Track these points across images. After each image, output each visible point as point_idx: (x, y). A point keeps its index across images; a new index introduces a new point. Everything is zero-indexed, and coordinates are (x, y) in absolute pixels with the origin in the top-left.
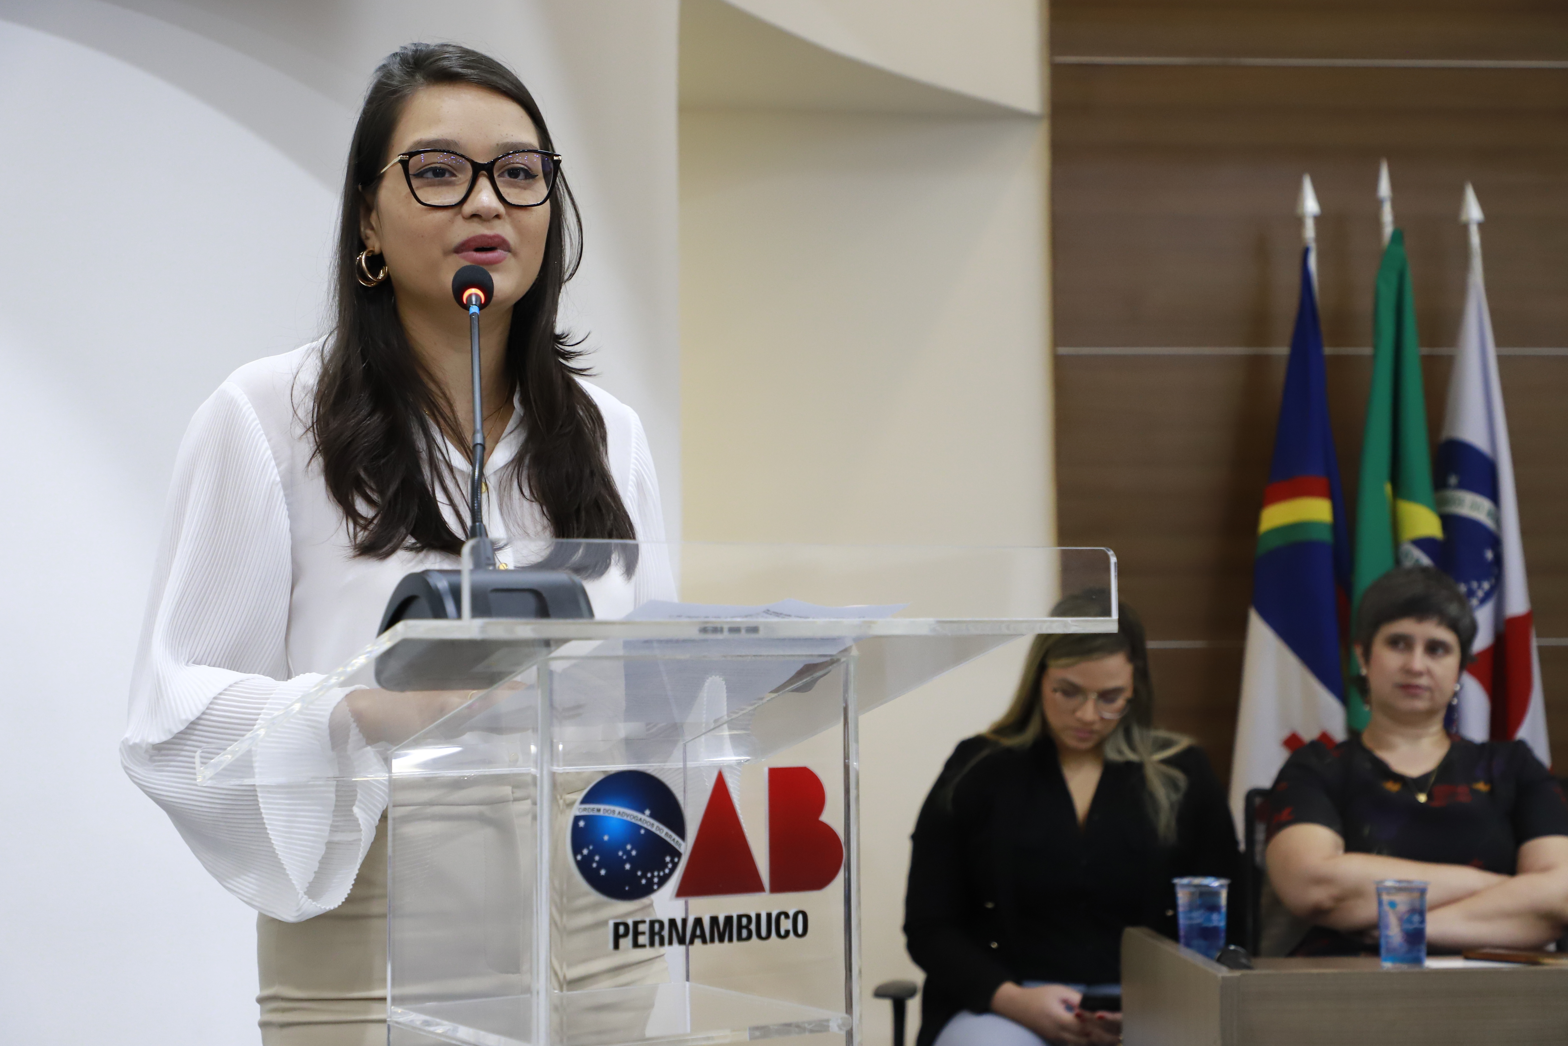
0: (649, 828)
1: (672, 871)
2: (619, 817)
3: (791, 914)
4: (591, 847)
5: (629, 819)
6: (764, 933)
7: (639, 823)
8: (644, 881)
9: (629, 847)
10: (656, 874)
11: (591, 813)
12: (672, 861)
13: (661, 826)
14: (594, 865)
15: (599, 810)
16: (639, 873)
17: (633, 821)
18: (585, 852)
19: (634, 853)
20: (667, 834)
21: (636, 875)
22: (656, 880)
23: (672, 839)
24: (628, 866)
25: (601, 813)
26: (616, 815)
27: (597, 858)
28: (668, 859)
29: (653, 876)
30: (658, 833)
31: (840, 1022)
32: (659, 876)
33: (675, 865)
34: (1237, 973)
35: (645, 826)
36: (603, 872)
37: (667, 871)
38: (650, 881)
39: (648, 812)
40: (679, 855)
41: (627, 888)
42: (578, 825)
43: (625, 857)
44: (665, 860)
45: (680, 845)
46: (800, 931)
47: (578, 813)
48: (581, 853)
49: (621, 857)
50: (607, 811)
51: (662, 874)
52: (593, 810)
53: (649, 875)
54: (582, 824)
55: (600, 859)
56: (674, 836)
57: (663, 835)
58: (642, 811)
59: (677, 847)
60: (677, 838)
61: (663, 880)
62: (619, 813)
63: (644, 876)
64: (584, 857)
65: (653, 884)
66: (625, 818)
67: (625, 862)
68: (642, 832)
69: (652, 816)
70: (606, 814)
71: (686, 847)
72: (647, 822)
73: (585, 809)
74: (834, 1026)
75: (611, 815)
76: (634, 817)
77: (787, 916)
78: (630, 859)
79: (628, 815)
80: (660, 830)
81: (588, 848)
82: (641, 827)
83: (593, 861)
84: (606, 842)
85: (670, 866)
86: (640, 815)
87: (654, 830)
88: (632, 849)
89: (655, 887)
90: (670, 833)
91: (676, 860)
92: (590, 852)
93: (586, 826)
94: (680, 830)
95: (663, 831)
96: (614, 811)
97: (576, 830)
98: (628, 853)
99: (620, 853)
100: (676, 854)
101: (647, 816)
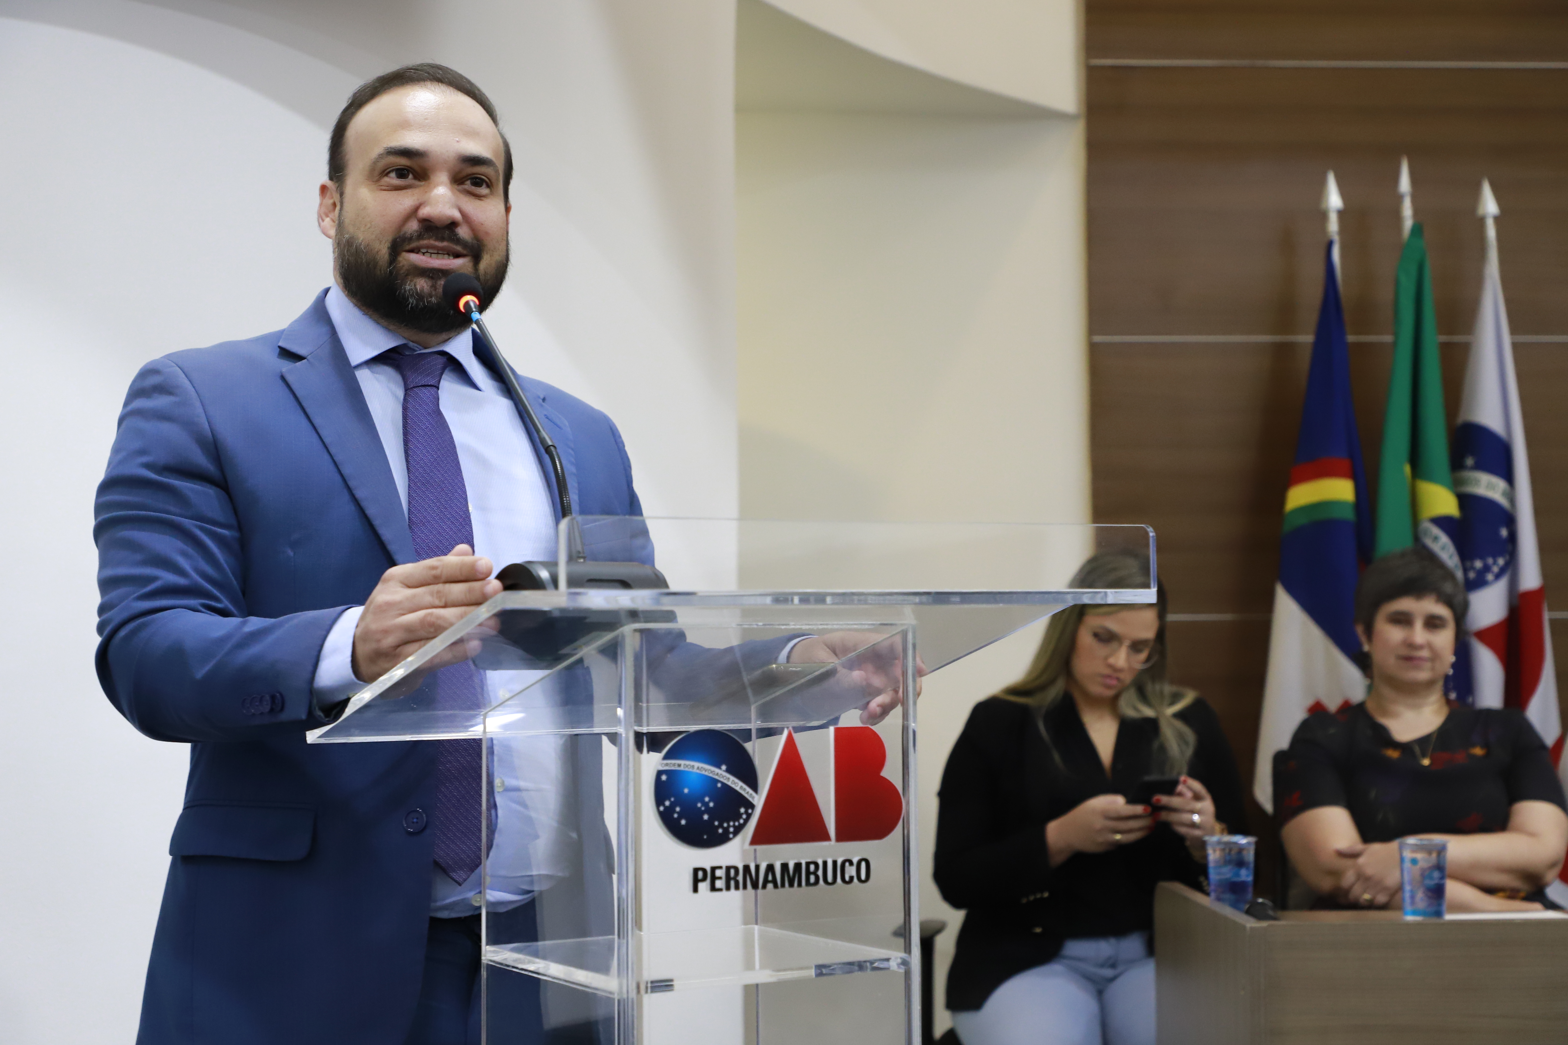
0: (725, 782)
1: (746, 821)
2: (698, 771)
3: (855, 861)
4: (672, 799)
5: (706, 773)
6: (830, 878)
7: (717, 777)
8: (720, 831)
9: (707, 799)
10: (731, 823)
11: (673, 768)
12: (746, 812)
13: (736, 780)
14: (676, 816)
15: (679, 765)
16: (716, 823)
17: (711, 775)
18: (667, 803)
19: (711, 805)
20: (741, 787)
21: (714, 824)
22: (731, 830)
23: (746, 792)
24: (706, 817)
25: (682, 768)
26: (695, 770)
27: (678, 809)
28: (742, 810)
29: (729, 826)
30: (733, 786)
31: (899, 961)
32: (734, 826)
33: (749, 816)
34: (1264, 924)
35: (722, 780)
36: (683, 822)
37: (742, 821)
38: (726, 830)
39: (724, 767)
40: (752, 806)
41: (705, 837)
42: (661, 779)
43: (703, 808)
44: (739, 811)
45: (753, 798)
46: (863, 877)
47: (661, 768)
48: (664, 805)
49: (700, 808)
50: (687, 766)
51: (737, 824)
52: (674, 765)
53: (725, 825)
54: (664, 778)
55: (681, 810)
56: (748, 789)
57: (738, 788)
58: (719, 766)
59: (750, 799)
60: (751, 791)
61: (738, 830)
62: (698, 768)
63: (721, 826)
64: (666, 808)
65: (729, 833)
66: (703, 772)
67: (703, 813)
68: (719, 785)
69: (727, 771)
70: (686, 769)
71: (759, 800)
72: (723, 777)
73: (667, 765)
74: (893, 965)
75: (691, 770)
76: (712, 772)
77: (851, 863)
78: (708, 810)
79: (706, 770)
80: (735, 783)
81: (670, 800)
82: (718, 781)
83: (674, 811)
84: (686, 794)
85: (744, 816)
86: (717, 770)
87: (729, 783)
88: (710, 801)
89: (731, 836)
90: (745, 786)
91: (750, 811)
92: (672, 803)
93: (667, 779)
94: (753, 784)
95: (738, 785)
96: (693, 766)
97: (658, 783)
98: (706, 804)
99: (699, 805)
100: (750, 806)
101: (724, 771)
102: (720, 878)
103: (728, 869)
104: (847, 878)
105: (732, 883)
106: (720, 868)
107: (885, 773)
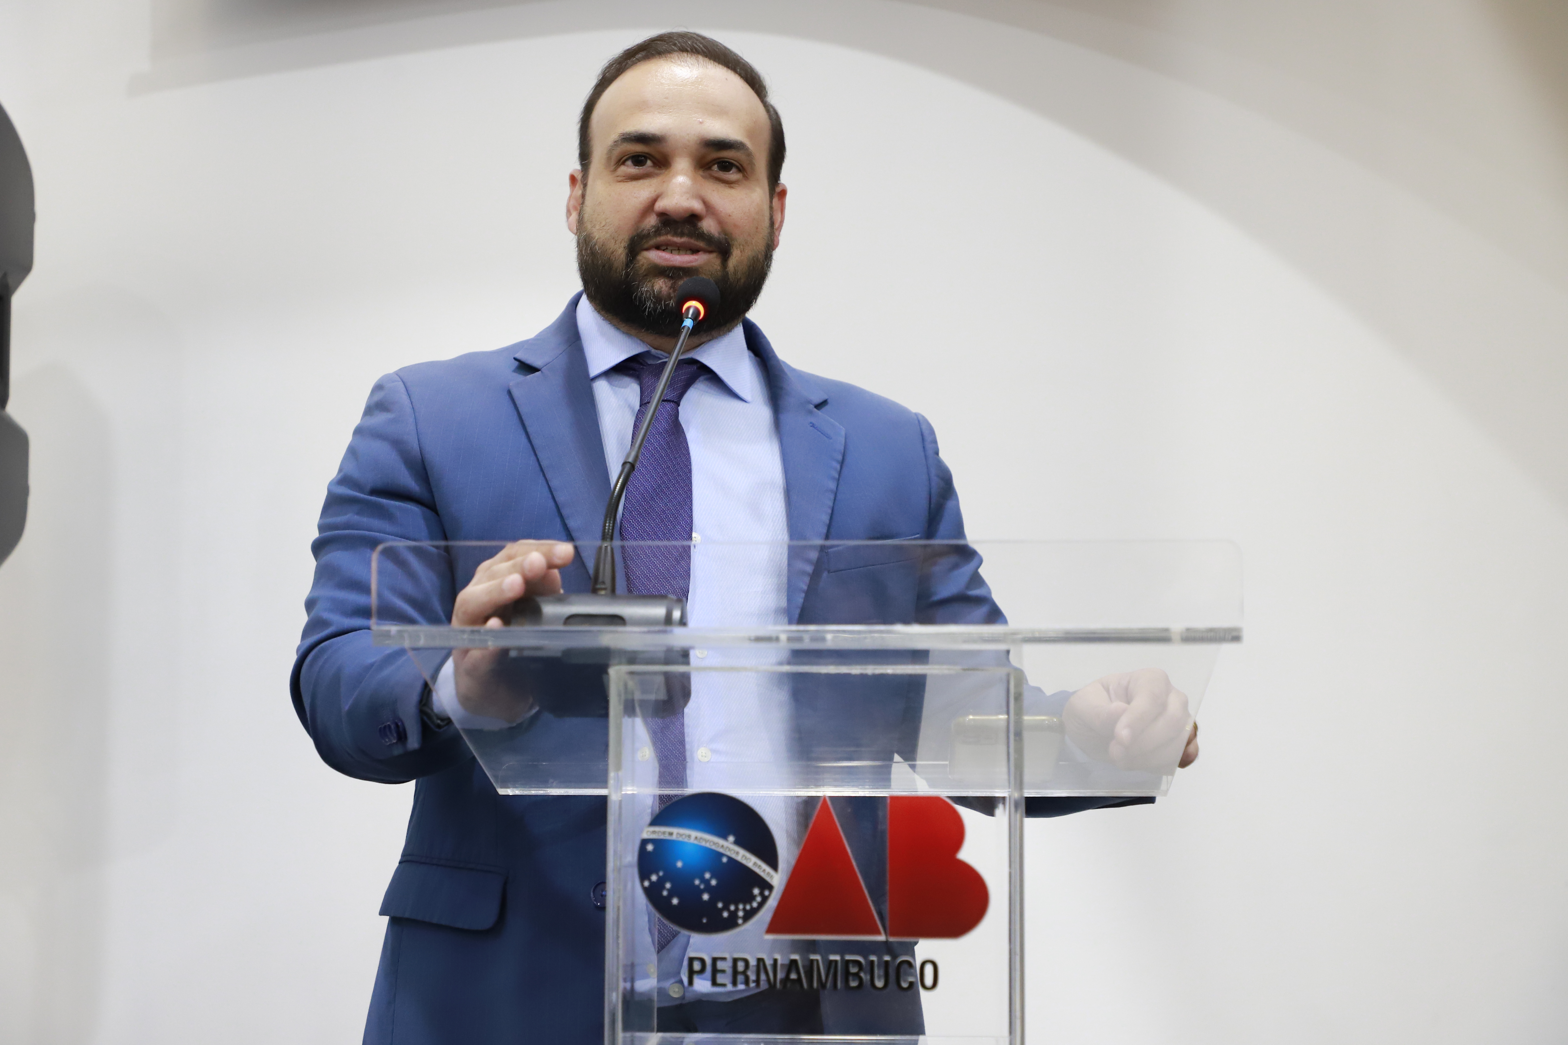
0: (733, 856)
1: (761, 905)
2: (696, 842)
4: (661, 874)
5: (708, 845)
7: (721, 850)
8: (725, 914)
9: (707, 876)
10: (741, 906)
11: (662, 837)
12: (761, 894)
13: (748, 855)
14: (665, 893)
15: (671, 834)
16: (720, 905)
17: (713, 847)
18: (654, 878)
19: (714, 882)
20: (755, 864)
21: (716, 906)
22: (741, 914)
23: (762, 870)
24: (706, 897)
25: (674, 837)
26: (692, 840)
27: (668, 885)
28: (756, 891)
29: (737, 909)
30: (744, 862)
32: (744, 909)
33: (765, 899)
35: (728, 853)
36: (675, 901)
37: (755, 905)
38: (734, 915)
39: (731, 839)
40: (770, 887)
41: (705, 921)
42: (646, 849)
43: (702, 887)
44: (752, 893)
45: (772, 877)
46: (928, 983)
47: (645, 836)
48: (650, 880)
49: (698, 887)
50: (681, 835)
51: (748, 907)
52: (664, 833)
53: (732, 908)
54: (650, 847)
55: (672, 887)
56: (764, 866)
57: (750, 865)
58: (724, 837)
59: (768, 879)
60: (768, 869)
61: (749, 915)
62: (696, 838)
63: (726, 907)
64: (652, 884)
65: (737, 917)
66: (703, 844)
67: (702, 892)
68: (725, 860)
69: (736, 843)
70: (680, 839)
71: (778, 879)
72: (730, 850)
73: (654, 832)
75: (686, 840)
76: (715, 844)
77: (910, 965)
78: (709, 889)
79: (706, 841)
80: (746, 858)
81: (657, 874)
82: (722, 855)
83: (664, 888)
84: (679, 869)
85: (759, 899)
86: (721, 842)
87: (739, 858)
88: (711, 877)
89: (740, 921)
90: (760, 862)
91: (767, 893)
92: (659, 878)
93: (654, 849)
94: (772, 860)
95: (751, 861)
96: (689, 836)
97: (643, 854)
98: (707, 882)
99: (697, 882)
100: (766, 886)
101: (731, 843)
102: (723, 971)
103: (735, 961)
104: (905, 985)
105: (740, 978)
106: (724, 959)
107: (965, 854)
